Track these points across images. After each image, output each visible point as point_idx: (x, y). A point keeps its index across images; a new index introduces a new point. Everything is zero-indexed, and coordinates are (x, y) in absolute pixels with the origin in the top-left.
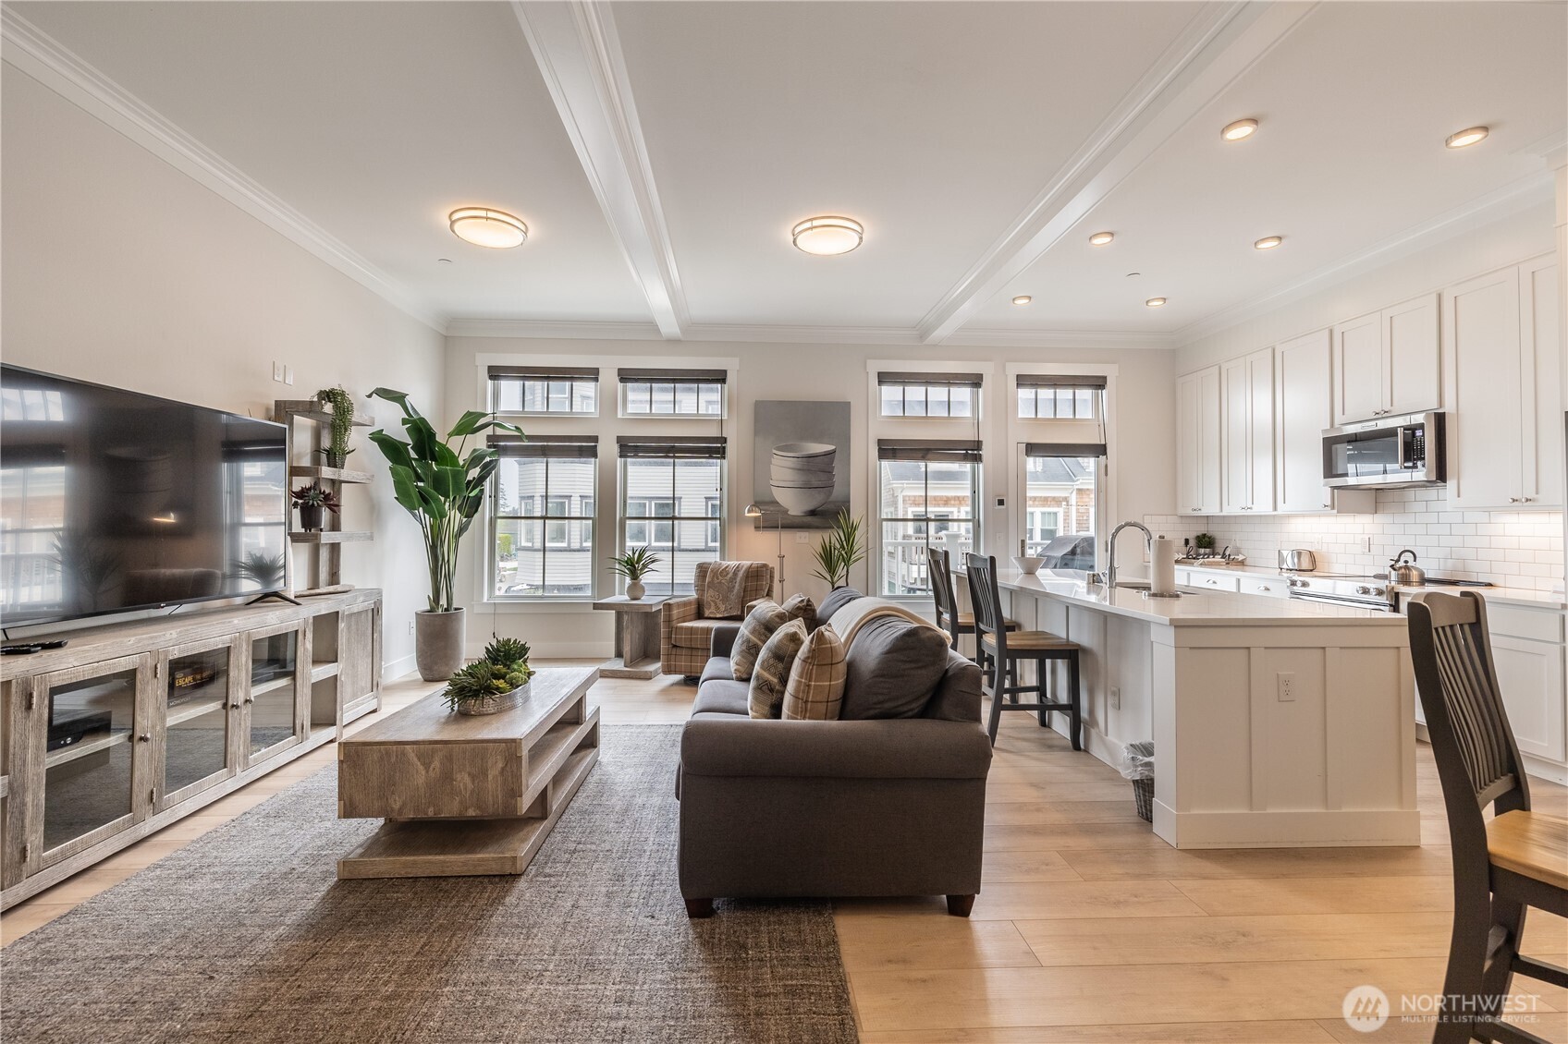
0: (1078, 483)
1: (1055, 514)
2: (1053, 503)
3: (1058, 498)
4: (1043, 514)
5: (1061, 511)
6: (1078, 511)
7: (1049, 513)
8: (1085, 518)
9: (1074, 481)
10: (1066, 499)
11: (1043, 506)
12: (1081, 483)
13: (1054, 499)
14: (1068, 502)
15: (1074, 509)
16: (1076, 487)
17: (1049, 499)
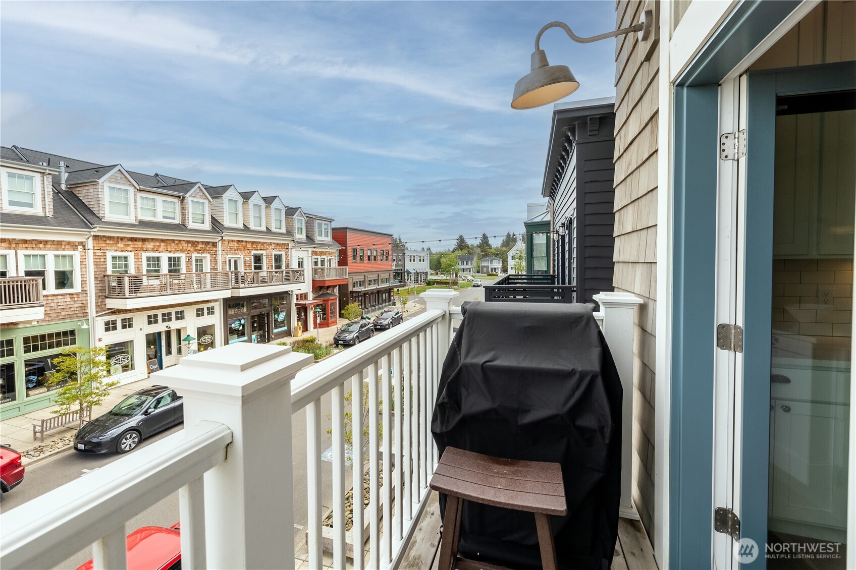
0: (95, 230)
1: (71, 256)
2: (67, 247)
3: (73, 242)
4: (57, 256)
5: (77, 255)
6: (95, 254)
7: (64, 256)
8: (102, 260)
9: (90, 228)
10: (83, 244)
11: (57, 249)
12: (98, 231)
13: (69, 243)
14: (84, 246)
15: (91, 253)
16: (93, 234)
17: (63, 243)
